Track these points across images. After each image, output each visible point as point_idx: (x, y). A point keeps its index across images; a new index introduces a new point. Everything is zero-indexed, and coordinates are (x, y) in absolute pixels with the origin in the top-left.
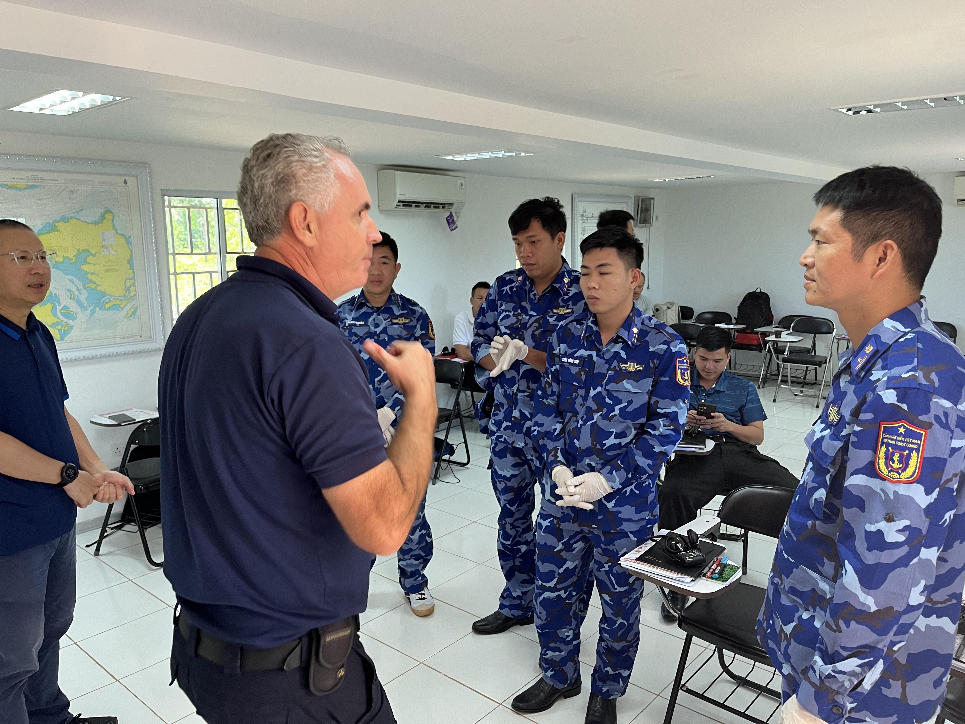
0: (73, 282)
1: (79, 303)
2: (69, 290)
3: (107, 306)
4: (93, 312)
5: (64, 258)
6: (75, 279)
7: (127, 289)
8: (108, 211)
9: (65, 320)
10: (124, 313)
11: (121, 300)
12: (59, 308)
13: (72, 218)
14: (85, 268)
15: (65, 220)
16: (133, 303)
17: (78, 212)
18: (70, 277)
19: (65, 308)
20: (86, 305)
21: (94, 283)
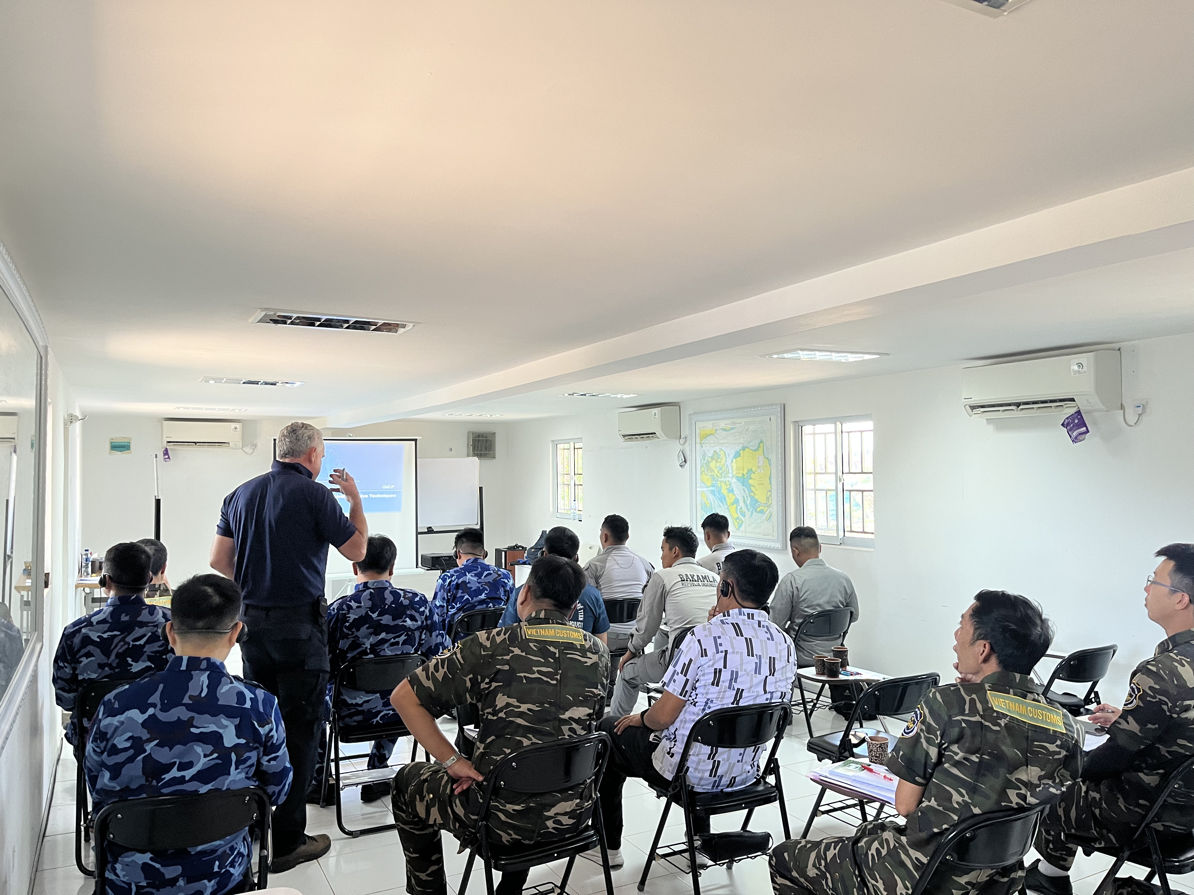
0: (744, 491)
1: (747, 506)
2: (744, 497)
3: (758, 510)
4: (752, 513)
5: (743, 474)
6: (746, 489)
7: (768, 499)
8: (762, 442)
9: (741, 516)
10: (765, 516)
11: (764, 507)
12: (739, 508)
13: (746, 447)
14: (751, 481)
15: (744, 449)
16: (770, 509)
17: (749, 443)
18: (744, 487)
19: (741, 508)
20: (749, 507)
21: (754, 492)
